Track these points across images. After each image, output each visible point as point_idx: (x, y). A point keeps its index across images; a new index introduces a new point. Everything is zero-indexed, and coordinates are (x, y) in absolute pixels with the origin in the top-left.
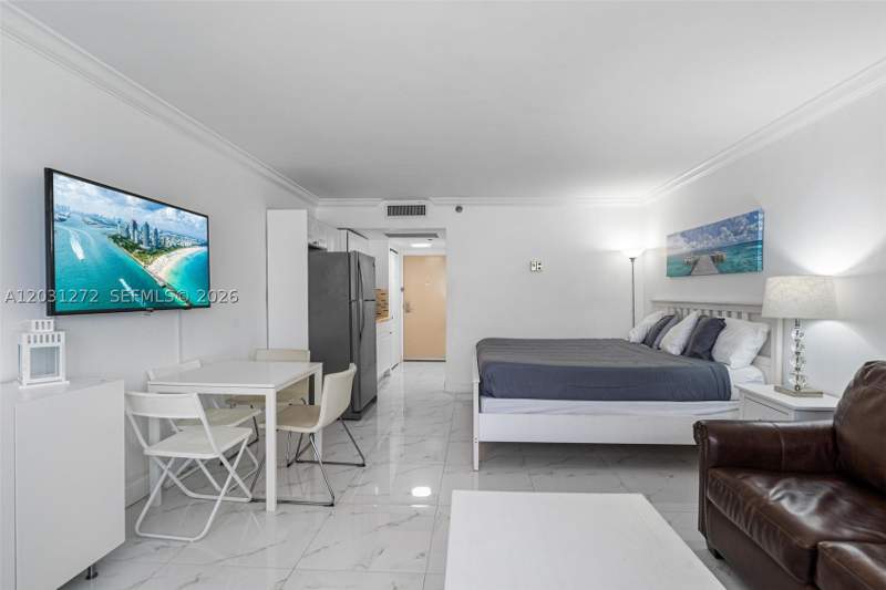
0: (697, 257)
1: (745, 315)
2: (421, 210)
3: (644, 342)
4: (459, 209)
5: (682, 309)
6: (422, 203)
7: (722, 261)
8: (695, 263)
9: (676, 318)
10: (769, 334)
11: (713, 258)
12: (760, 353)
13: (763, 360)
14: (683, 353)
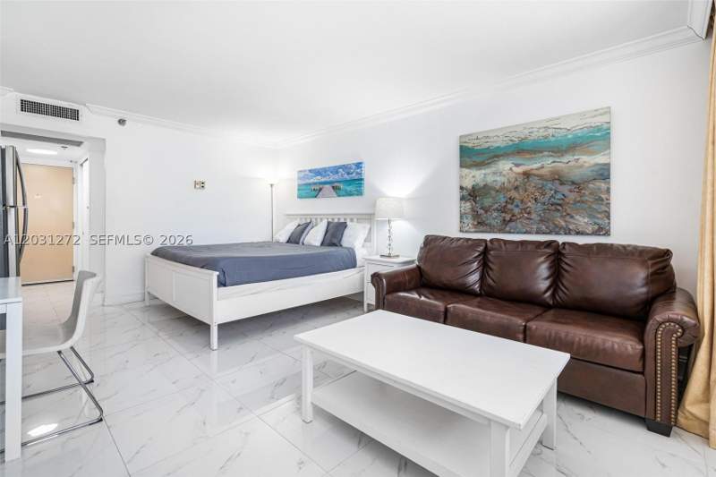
0: (321, 186)
1: (355, 220)
2: (74, 115)
3: (288, 242)
4: (122, 122)
5: (316, 219)
6: (75, 107)
7: (339, 189)
8: (320, 190)
9: (311, 225)
10: (370, 229)
11: (333, 187)
12: (365, 241)
13: (368, 244)
14: (322, 244)
